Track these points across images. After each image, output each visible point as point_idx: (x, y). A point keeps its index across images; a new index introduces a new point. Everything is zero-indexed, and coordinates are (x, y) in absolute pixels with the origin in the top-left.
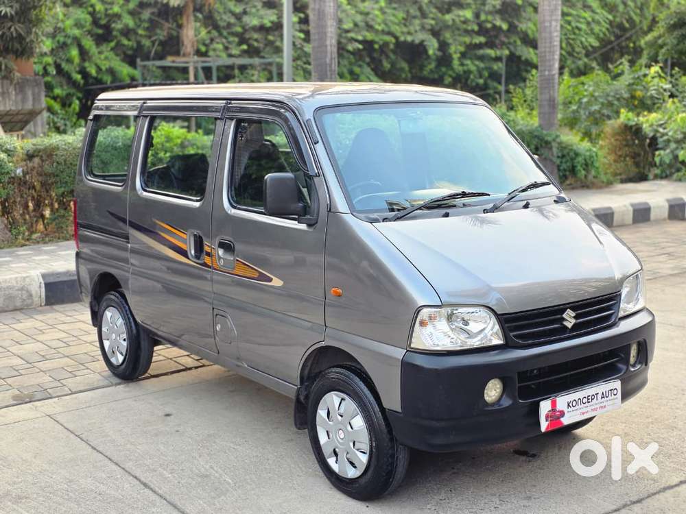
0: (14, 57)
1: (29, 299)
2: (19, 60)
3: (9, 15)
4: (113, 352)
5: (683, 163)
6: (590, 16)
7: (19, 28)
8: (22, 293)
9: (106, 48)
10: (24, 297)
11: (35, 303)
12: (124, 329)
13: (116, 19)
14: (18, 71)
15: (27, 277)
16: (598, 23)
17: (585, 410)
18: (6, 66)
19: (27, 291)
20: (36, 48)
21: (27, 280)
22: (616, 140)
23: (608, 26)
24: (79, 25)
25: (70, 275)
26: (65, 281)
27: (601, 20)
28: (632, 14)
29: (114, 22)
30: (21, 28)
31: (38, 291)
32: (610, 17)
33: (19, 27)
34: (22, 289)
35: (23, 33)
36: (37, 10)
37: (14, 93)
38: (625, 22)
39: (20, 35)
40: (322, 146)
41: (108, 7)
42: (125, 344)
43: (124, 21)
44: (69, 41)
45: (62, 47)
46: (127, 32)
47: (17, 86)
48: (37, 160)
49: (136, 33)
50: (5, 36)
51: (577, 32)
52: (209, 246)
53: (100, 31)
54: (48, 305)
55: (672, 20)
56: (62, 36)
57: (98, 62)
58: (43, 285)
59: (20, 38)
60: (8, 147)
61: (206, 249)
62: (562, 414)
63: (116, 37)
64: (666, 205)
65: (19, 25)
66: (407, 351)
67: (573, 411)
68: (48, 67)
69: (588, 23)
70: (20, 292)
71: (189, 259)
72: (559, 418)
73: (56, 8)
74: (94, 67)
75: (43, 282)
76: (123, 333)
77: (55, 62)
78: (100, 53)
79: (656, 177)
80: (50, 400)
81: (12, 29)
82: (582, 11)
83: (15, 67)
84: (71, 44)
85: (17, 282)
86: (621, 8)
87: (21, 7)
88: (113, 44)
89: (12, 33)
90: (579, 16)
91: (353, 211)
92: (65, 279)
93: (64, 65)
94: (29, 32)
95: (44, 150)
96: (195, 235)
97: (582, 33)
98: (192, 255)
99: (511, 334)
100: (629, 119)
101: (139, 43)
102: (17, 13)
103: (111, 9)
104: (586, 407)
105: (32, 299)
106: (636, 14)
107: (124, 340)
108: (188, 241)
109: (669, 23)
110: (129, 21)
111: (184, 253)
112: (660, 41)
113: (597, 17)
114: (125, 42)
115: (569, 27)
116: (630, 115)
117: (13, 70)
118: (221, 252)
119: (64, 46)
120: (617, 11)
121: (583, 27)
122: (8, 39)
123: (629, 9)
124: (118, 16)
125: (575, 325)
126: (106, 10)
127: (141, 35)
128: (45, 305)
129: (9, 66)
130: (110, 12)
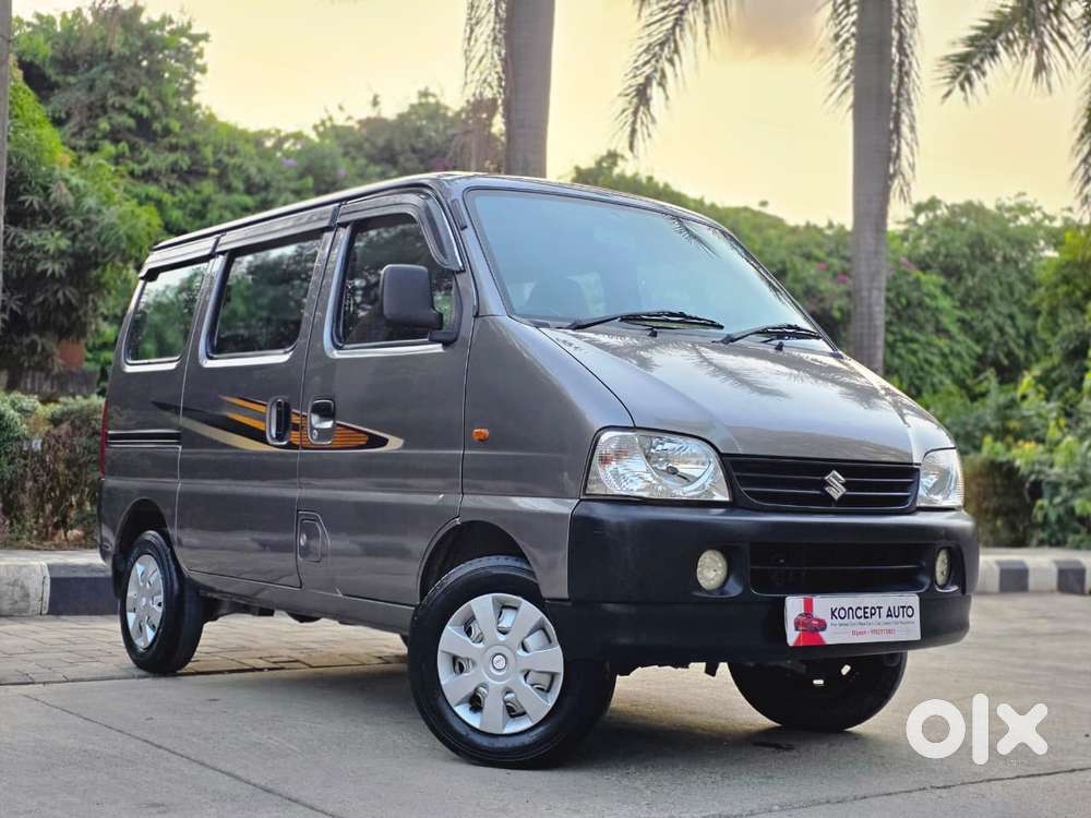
0: (57, 338)
1: (22, 600)
2: (64, 341)
3: (57, 275)
4: (140, 627)
5: (1082, 520)
6: (947, 346)
7: (71, 293)
8: (13, 591)
10: (16, 597)
11: (31, 609)
12: (160, 585)
14: (62, 357)
15: (25, 566)
16: (959, 356)
17: (859, 628)
18: (43, 349)
19: (22, 587)
20: (91, 323)
21: (24, 570)
22: (978, 485)
23: (974, 362)
25: (93, 570)
26: (83, 579)
27: (964, 354)
28: (1012, 345)
30: (73, 294)
31: (41, 590)
32: (979, 349)
33: (70, 291)
34: (14, 584)
35: (74, 301)
36: (99, 271)
38: (1002, 357)
39: (68, 303)
40: (472, 231)
42: (160, 610)
47: (56, 382)
48: (65, 427)
50: (47, 304)
51: (926, 367)
52: (298, 415)
54: (52, 614)
55: (1071, 342)
58: (48, 581)
59: (69, 307)
60: (24, 404)
61: (295, 419)
62: (823, 625)
64: (1054, 570)
65: (71, 288)
66: (581, 500)
67: (841, 625)
69: (944, 356)
70: (11, 588)
71: (268, 443)
72: (817, 630)
73: (128, 270)
75: (48, 576)
76: (159, 593)
79: (1041, 543)
80: (31, 686)
81: (60, 295)
82: (934, 337)
83: (57, 351)
85: (8, 572)
86: (995, 336)
87: (76, 264)
89: (58, 301)
90: (929, 344)
91: (511, 312)
92: (85, 575)
94: (84, 300)
95: (77, 411)
96: (279, 404)
97: (934, 371)
98: (271, 436)
99: (743, 489)
100: (997, 453)
102: (68, 271)
104: (861, 624)
105: (28, 602)
106: (1019, 346)
107: (160, 605)
108: (268, 416)
109: (1067, 348)
111: (260, 436)
112: (1054, 375)
113: (958, 348)
115: (913, 359)
116: (999, 446)
117: (53, 354)
118: (315, 419)
120: (991, 340)
121: (937, 360)
122: (52, 307)
123: (1006, 337)
125: (843, 496)
128: (48, 614)
129: (47, 348)
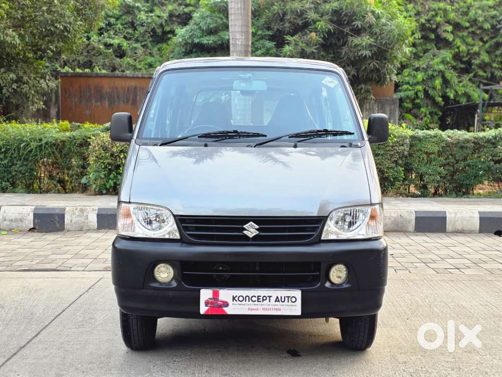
9: (466, 78)
13: (476, 56)
17: (253, 307)
18: (365, 91)
24: (445, 62)
29: (475, 59)
30: (378, 64)
33: (376, 63)
35: (379, 67)
37: (377, 109)
41: (470, 48)
43: (482, 57)
44: (435, 74)
45: (431, 79)
46: (484, 66)
49: (491, 67)
53: (463, 66)
56: (431, 71)
57: (457, 88)
59: (377, 71)
62: (225, 304)
63: (474, 70)
65: (376, 61)
67: (239, 305)
68: (419, 93)
72: (221, 307)
74: (453, 92)
77: (425, 90)
78: (460, 82)
81: (371, 64)
84: (437, 75)
88: (472, 75)
89: (371, 68)
93: (431, 92)
94: (384, 66)
99: (186, 233)
101: (492, 74)
102: (374, 54)
103: (472, 49)
104: (255, 305)
110: (485, 57)
114: (481, 73)
119: (432, 77)
122: (369, 71)
124: (478, 54)
125: (257, 236)
126: (469, 50)
127: (495, 68)
130: (472, 51)
